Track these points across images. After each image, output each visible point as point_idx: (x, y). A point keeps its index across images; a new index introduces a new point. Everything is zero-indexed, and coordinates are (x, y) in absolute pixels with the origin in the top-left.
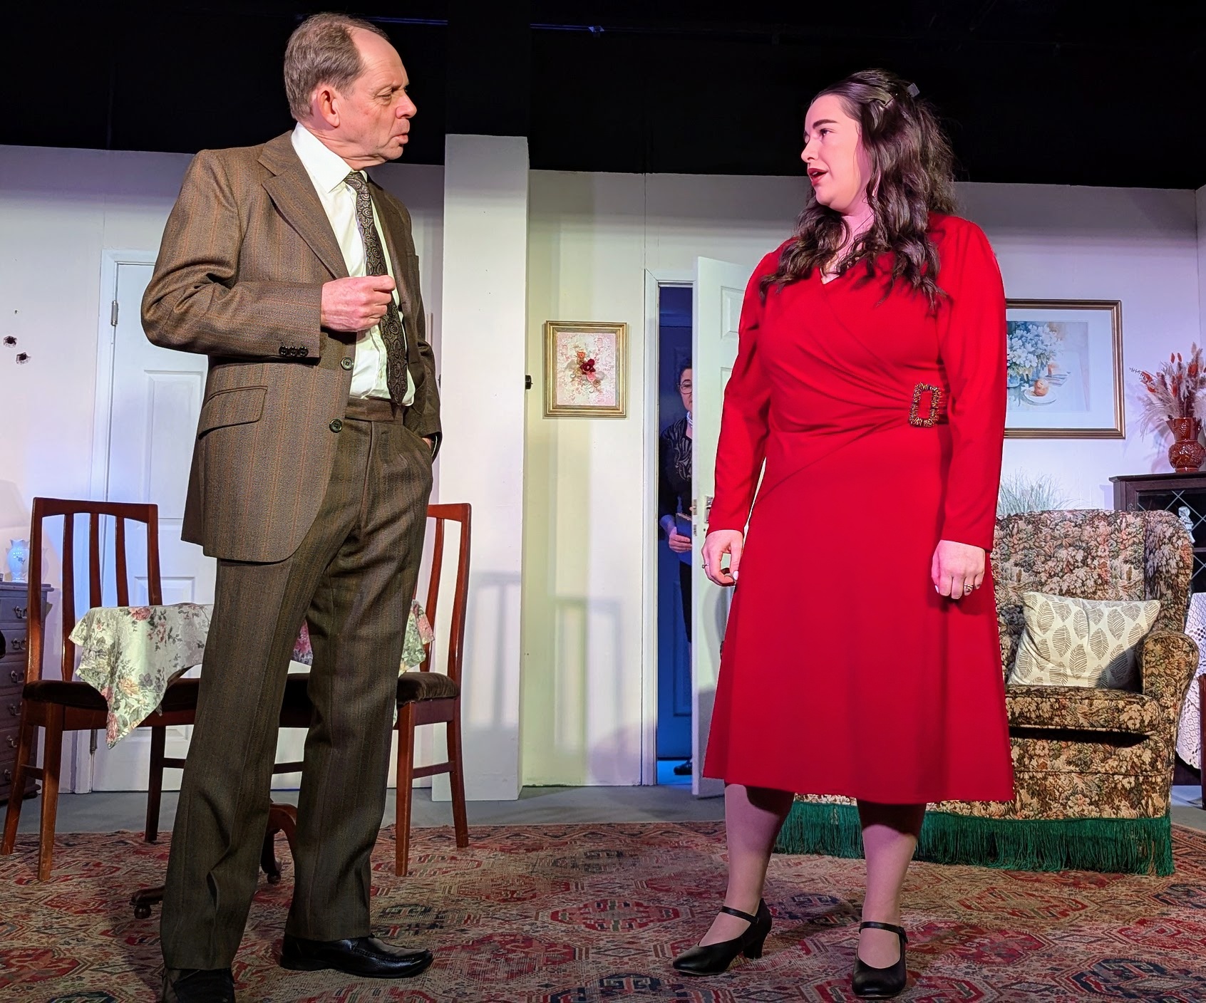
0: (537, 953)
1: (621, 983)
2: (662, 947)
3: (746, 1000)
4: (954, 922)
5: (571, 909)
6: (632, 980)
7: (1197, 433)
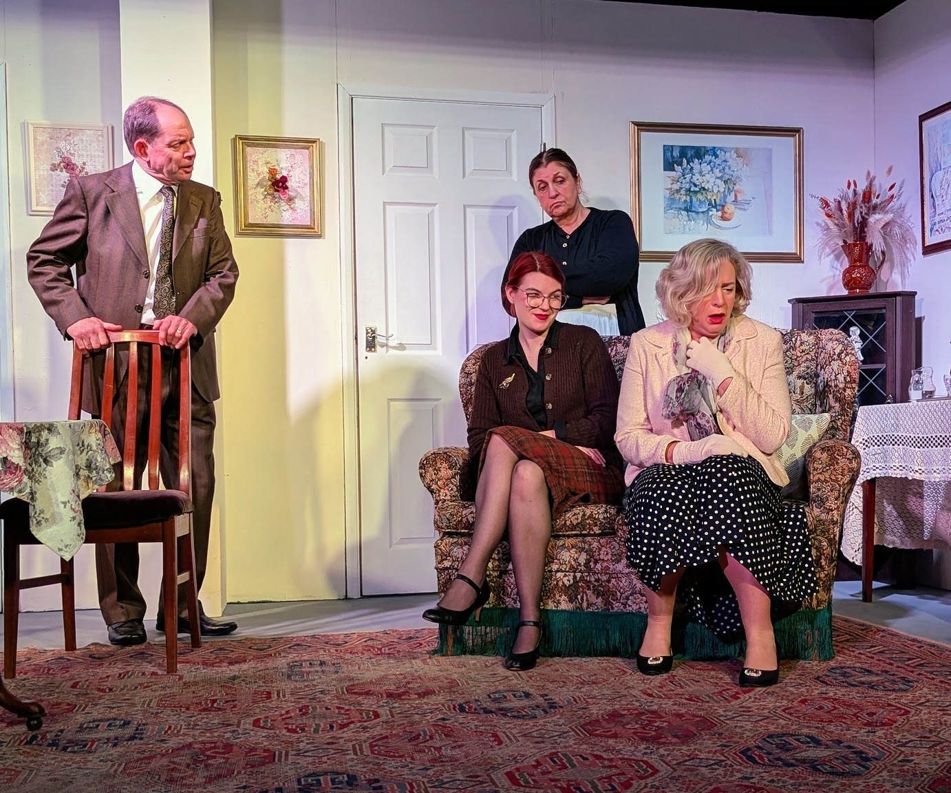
0: (238, 758)
1: (319, 781)
2: (361, 746)
3: (439, 789)
4: (636, 709)
5: (274, 716)
6: (329, 777)
7: (868, 257)
